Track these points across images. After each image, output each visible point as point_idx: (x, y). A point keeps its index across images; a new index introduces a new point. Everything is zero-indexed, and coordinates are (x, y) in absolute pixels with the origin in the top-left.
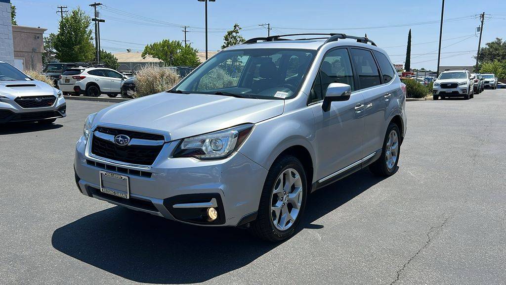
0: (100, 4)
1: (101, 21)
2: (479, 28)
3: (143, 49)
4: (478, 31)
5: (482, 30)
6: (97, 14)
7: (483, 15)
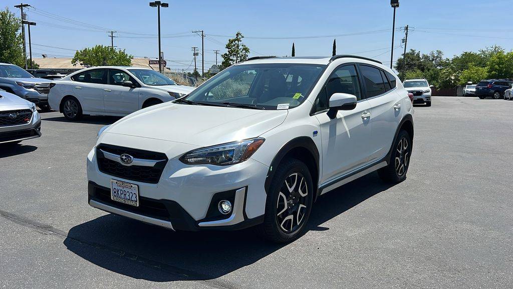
0: (27, 5)
1: (32, 24)
2: (403, 40)
3: (73, 55)
4: (403, 42)
5: (406, 41)
6: (23, 16)
7: (407, 28)
